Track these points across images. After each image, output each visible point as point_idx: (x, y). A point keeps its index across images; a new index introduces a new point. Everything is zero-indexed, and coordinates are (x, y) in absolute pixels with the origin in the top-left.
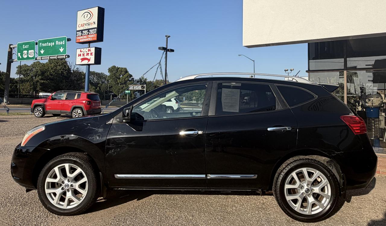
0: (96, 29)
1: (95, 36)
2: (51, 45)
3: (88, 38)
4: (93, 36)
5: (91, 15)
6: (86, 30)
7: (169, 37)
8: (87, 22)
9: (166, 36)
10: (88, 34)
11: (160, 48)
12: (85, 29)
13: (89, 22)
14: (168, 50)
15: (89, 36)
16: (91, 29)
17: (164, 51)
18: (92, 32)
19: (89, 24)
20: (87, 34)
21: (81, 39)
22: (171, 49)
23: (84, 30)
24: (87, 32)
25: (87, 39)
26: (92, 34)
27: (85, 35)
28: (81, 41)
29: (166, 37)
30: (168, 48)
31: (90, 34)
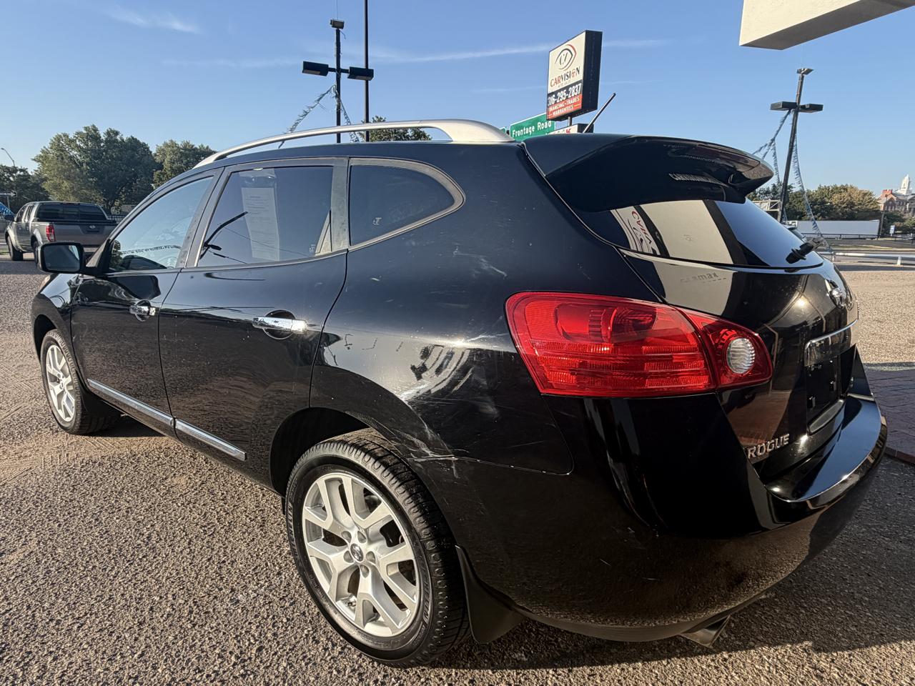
0: (580, 84)
1: (579, 99)
2: (530, 132)
3: (565, 106)
4: (575, 100)
5: (572, 55)
6: (562, 89)
7: (809, 71)
8: (566, 72)
9: (799, 72)
10: (567, 98)
11: (774, 107)
12: (561, 87)
13: (568, 70)
14: (804, 109)
15: (569, 102)
16: (571, 86)
17: (789, 113)
18: (573, 91)
19: (568, 74)
20: (564, 99)
21: (555, 110)
22: (811, 105)
23: (560, 91)
24: (565, 94)
25: (565, 109)
26: (573, 95)
27: (561, 100)
28: (556, 114)
29: (800, 75)
30: (801, 104)
31: (569, 97)
